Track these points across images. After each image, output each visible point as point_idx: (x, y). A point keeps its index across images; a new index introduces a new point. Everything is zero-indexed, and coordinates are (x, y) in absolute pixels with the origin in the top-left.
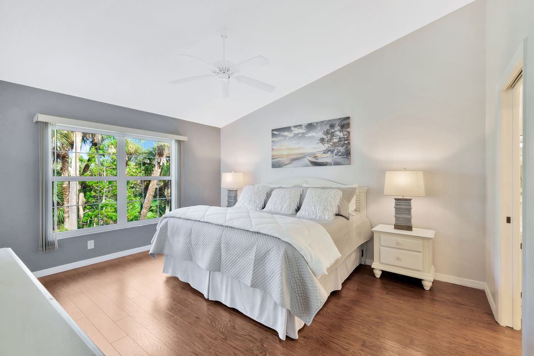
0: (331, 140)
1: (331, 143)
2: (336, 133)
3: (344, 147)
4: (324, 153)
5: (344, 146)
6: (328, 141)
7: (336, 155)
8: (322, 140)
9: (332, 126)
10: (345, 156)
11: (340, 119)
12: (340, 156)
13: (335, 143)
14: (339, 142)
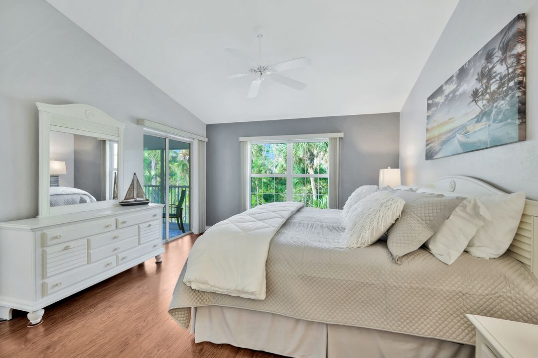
0: (487, 88)
1: (488, 96)
2: (494, 70)
3: (508, 98)
4: (477, 122)
5: (506, 96)
6: (482, 95)
7: (494, 121)
8: (475, 94)
9: (489, 57)
10: (510, 121)
11: (502, 31)
12: (501, 121)
13: (492, 94)
14: (499, 88)
